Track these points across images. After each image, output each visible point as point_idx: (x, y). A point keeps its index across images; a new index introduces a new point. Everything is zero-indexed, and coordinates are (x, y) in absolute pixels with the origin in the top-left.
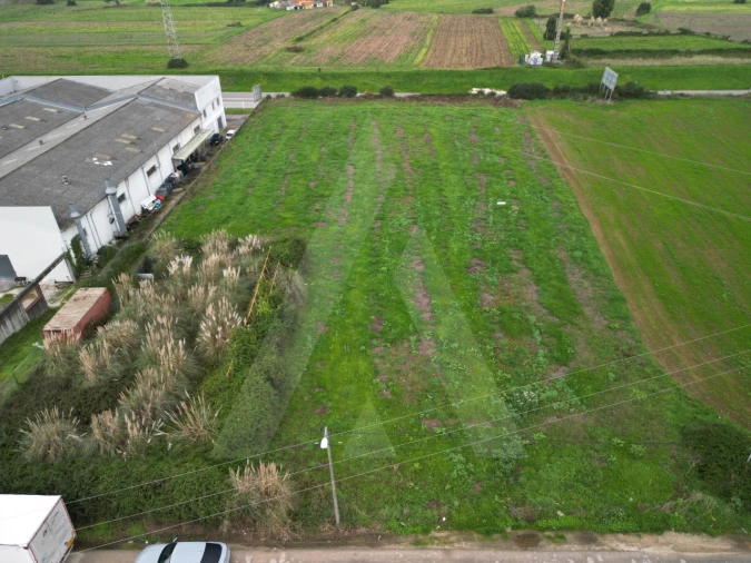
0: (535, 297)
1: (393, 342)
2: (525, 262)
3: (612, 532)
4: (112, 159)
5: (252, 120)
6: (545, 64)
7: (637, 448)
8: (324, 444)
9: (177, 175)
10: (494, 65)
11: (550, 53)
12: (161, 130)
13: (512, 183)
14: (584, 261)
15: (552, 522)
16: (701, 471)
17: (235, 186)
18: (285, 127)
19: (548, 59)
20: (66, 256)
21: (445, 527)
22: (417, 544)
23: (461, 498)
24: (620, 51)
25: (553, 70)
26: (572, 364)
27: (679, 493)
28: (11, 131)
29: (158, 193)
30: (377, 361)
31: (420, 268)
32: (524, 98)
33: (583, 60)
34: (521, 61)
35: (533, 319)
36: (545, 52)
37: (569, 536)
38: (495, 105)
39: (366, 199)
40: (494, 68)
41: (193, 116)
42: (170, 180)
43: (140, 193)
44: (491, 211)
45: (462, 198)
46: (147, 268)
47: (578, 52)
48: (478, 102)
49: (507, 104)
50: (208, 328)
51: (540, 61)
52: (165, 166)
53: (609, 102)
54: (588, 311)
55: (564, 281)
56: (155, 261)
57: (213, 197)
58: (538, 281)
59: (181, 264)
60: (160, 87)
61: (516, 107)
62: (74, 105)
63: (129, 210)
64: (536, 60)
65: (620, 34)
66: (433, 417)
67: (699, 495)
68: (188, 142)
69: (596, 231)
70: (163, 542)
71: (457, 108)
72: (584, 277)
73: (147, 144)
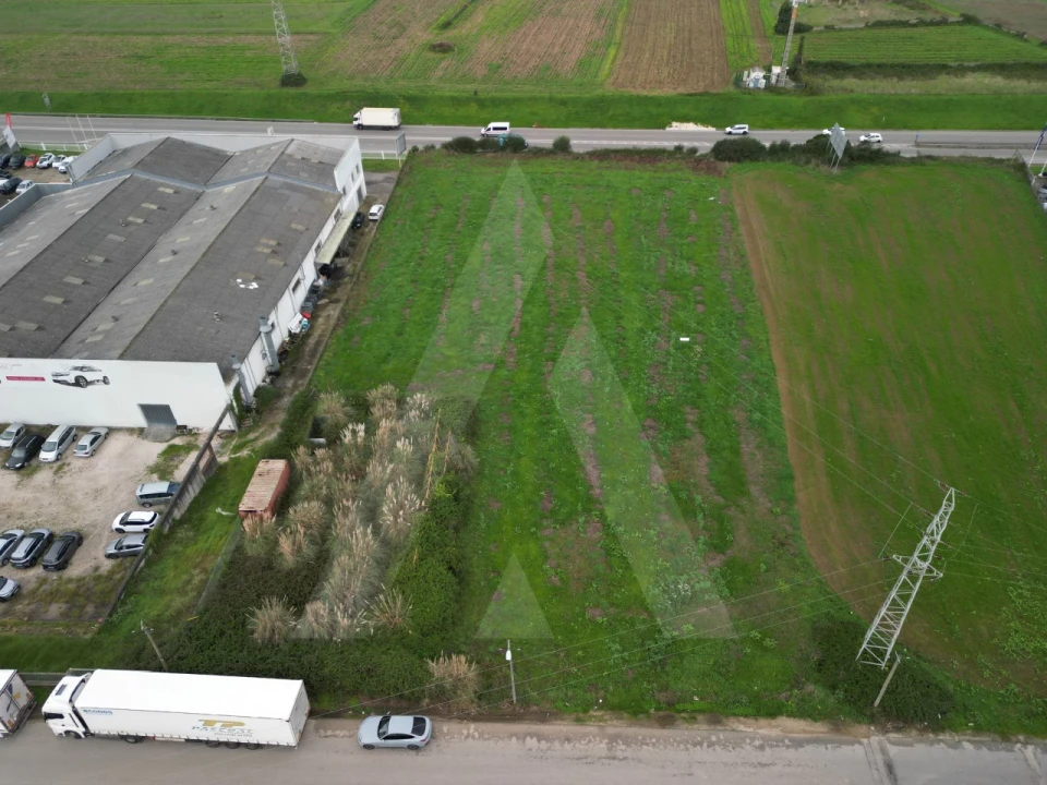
0: (705, 471)
1: (563, 523)
2: (700, 424)
3: (735, 715)
4: (257, 279)
5: (399, 191)
6: (769, 88)
7: (768, 642)
8: (509, 656)
9: (321, 282)
10: (701, 90)
11: (776, 70)
12: (300, 227)
13: (701, 308)
14: (762, 425)
15: (689, 707)
16: (820, 664)
17: (391, 306)
18: (438, 206)
19: (773, 80)
20: (229, 408)
21: (601, 707)
22: (578, 721)
23: (616, 683)
24: (869, 66)
25: (776, 98)
26: (729, 552)
27: (797, 684)
28: (132, 228)
29: (303, 310)
30: (547, 544)
31: (592, 430)
32: (730, 159)
33: (817, 81)
34: (738, 82)
35: (699, 498)
36: (770, 70)
37: (700, 717)
38: (695, 169)
39: (536, 329)
40: (701, 94)
41: (332, 200)
42: (314, 290)
43: (287, 317)
44: (672, 350)
45: (642, 331)
46: (316, 432)
47: (814, 67)
48: (674, 164)
49: (711, 170)
50: (390, 510)
51: (763, 83)
52: (308, 274)
53: (835, 171)
54: (754, 490)
55: (736, 452)
56: (323, 420)
57: (367, 322)
58: (710, 451)
59: (354, 432)
60: (290, 156)
61: (720, 174)
62: (195, 183)
63: (279, 338)
64: (757, 80)
65: (880, 24)
66: (596, 606)
67: (810, 687)
68: (331, 237)
69: (782, 383)
70: (378, 714)
71: (647, 175)
72: (759, 447)
73: (289, 250)
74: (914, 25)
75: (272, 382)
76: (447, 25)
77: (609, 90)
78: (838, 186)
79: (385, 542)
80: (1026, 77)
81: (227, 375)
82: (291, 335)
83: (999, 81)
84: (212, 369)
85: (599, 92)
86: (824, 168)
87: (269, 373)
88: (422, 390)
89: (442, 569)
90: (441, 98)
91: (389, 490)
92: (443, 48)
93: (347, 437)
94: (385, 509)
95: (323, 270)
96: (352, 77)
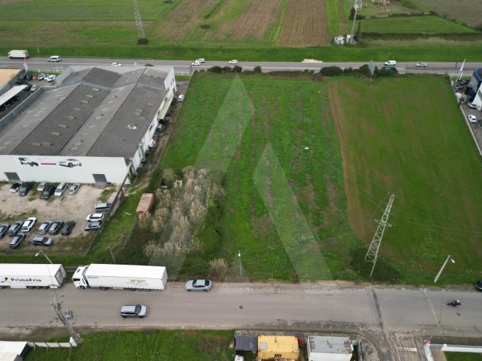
0: (313, 198)
1: (258, 216)
2: (311, 180)
3: (321, 280)
4: (136, 125)
5: (190, 89)
6: (346, 44)
7: (334, 256)
8: (239, 255)
9: (160, 127)
10: (317, 45)
11: (349, 36)
12: (152, 104)
13: (313, 136)
14: (336, 180)
15: (304, 277)
16: (352, 263)
17: (189, 136)
18: (207, 95)
19: (347, 41)
20: (128, 175)
21: (272, 277)
22: (264, 282)
23: (278, 270)
24: (388, 34)
25: (348, 49)
26: (321, 226)
27: (343, 269)
28: (84, 105)
29: (154, 138)
30: (252, 224)
31: (269, 183)
32: (328, 75)
33: (366, 41)
34: (333, 41)
35: (310, 207)
36: (346, 37)
37: (308, 280)
38: (313, 79)
39: (248, 145)
40: (317, 47)
41: (164, 93)
42: (157, 130)
43: (148, 141)
44: (302, 152)
45: (290, 145)
46: (163, 184)
47: (365, 35)
48: (304, 78)
49: (320, 80)
50: (193, 211)
51: (343, 42)
52: (155, 123)
53: (371, 80)
54: (331, 204)
55: (325, 190)
56: (165, 179)
57: (180, 142)
58: (315, 190)
59: (178, 184)
60: (146, 75)
61: (323, 81)
62: (108, 86)
63: (145, 148)
64: (340, 41)
65: (394, 15)
66: (271, 244)
67: (348, 270)
68: (164, 109)
69: (344, 165)
71: (293, 82)
72: (334, 189)
73: (148, 113)
74: (410, 16)
75: (143, 166)
76: (208, 16)
77: (278, 45)
78: (372, 86)
79: (192, 223)
80: (455, 39)
81: (127, 162)
82: (149, 147)
83: (443, 41)
84: (122, 160)
85: (273, 46)
86: (366, 79)
87: (142, 163)
88: (203, 168)
89: (214, 231)
90: (206, 49)
91: (193, 204)
92: (206, 27)
93: (176, 185)
94: (192, 211)
95: (161, 122)
96: (168, 40)
